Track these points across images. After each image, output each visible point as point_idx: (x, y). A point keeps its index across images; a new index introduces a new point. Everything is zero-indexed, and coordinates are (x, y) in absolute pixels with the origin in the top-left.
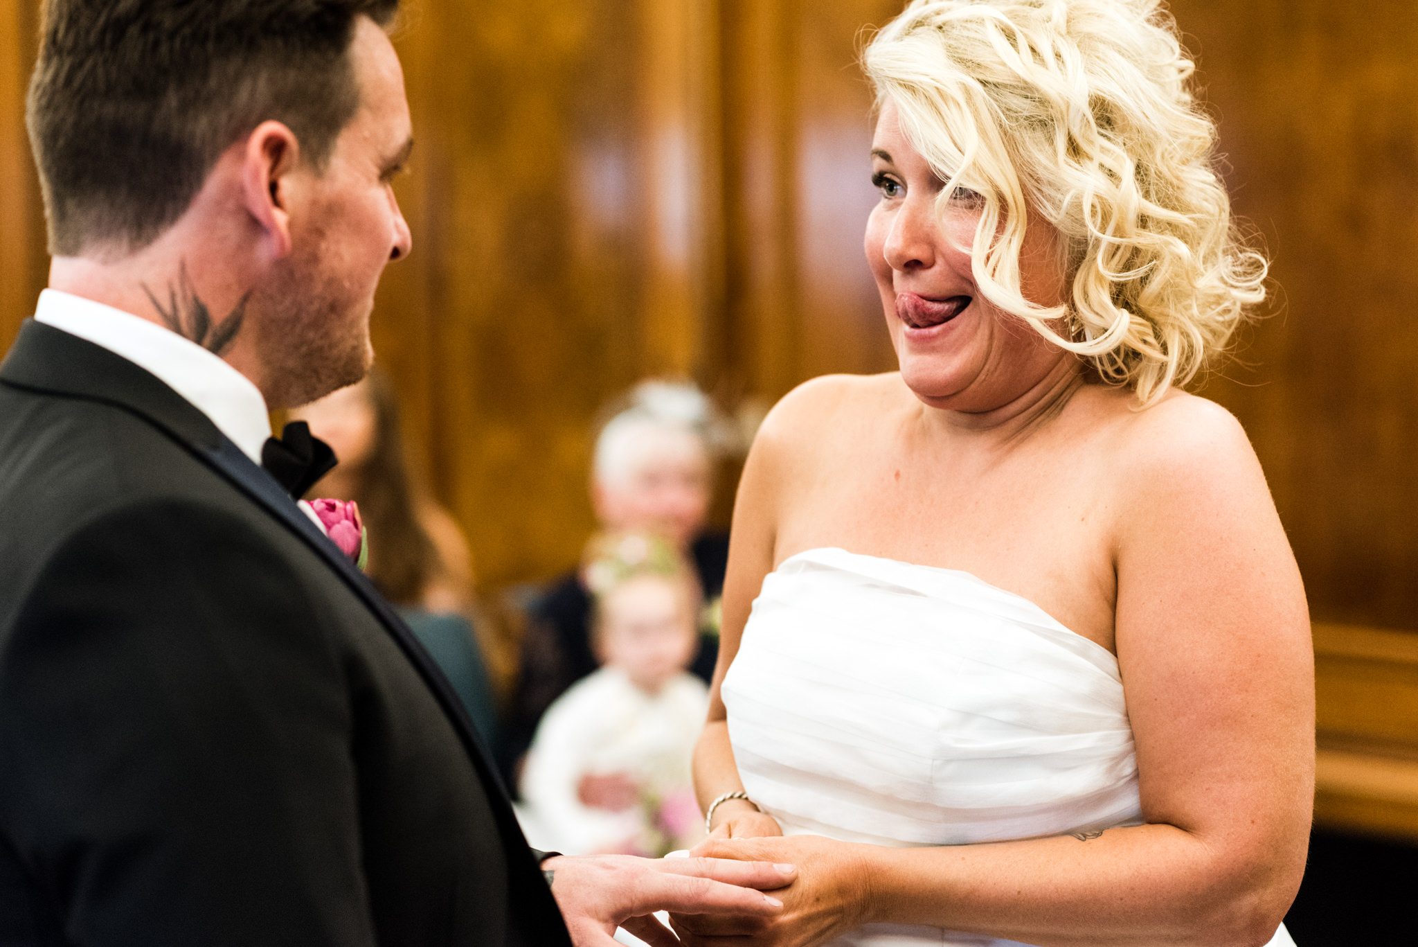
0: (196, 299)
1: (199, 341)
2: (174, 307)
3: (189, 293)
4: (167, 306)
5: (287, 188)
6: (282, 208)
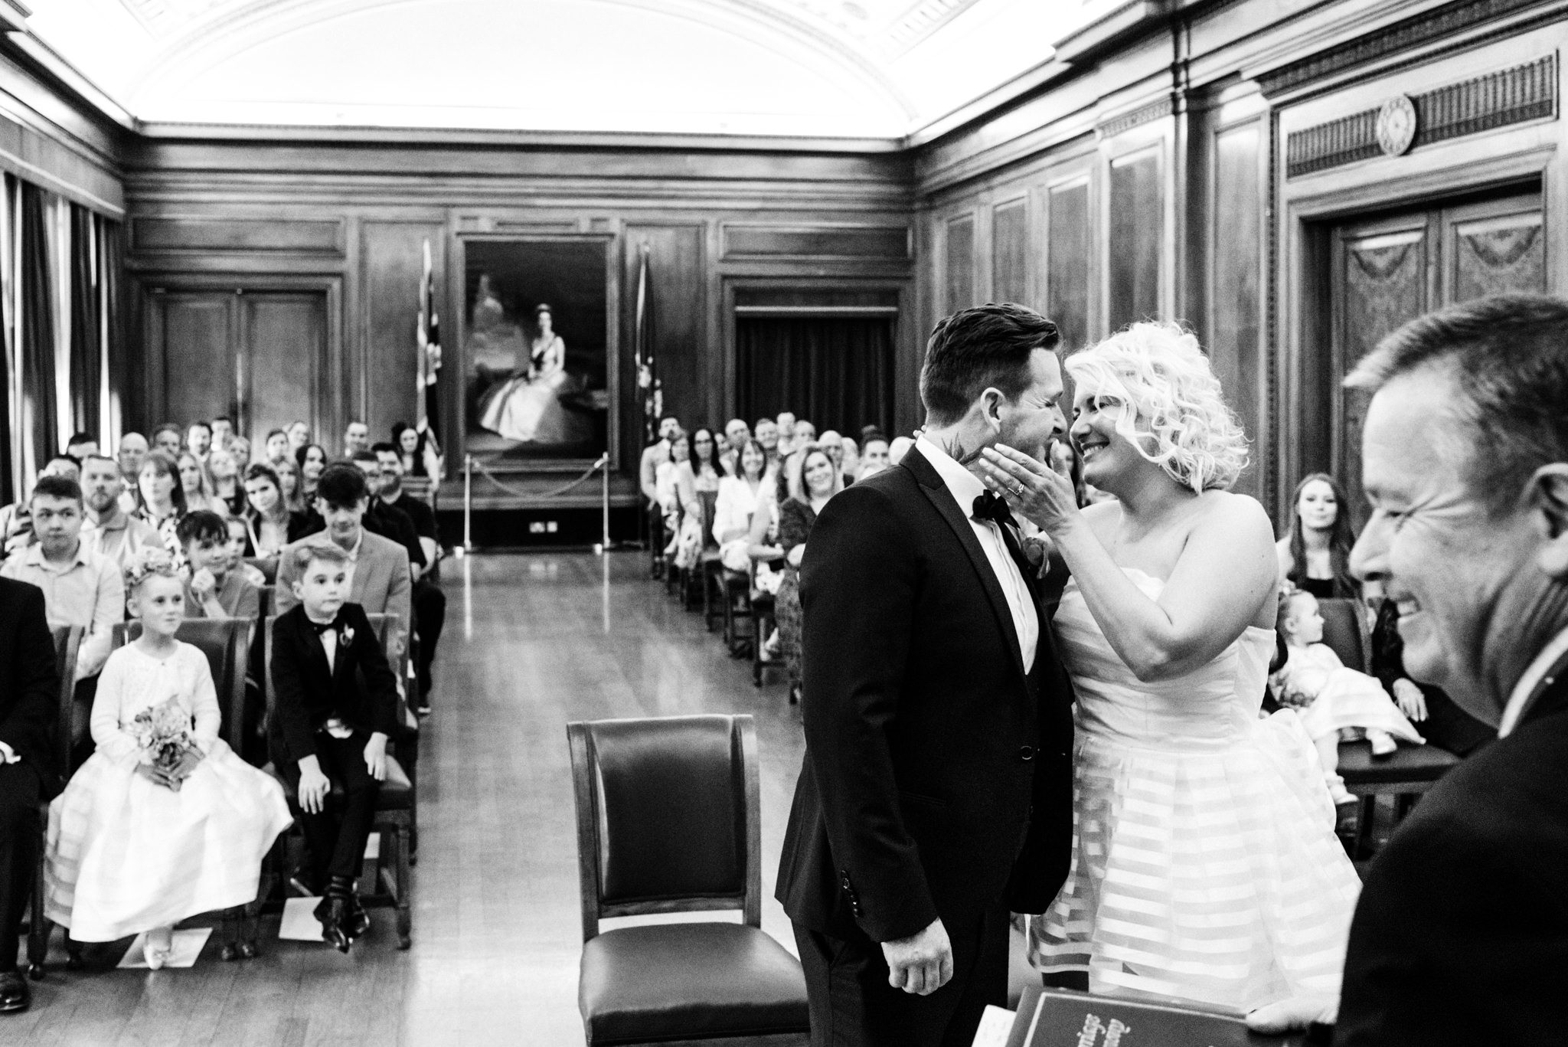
0: (960, 447)
1: (958, 460)
2: (951, 447)
3: (958, 444)
4: (949, 447)
5: (1000, 410)
6: (997, 417)
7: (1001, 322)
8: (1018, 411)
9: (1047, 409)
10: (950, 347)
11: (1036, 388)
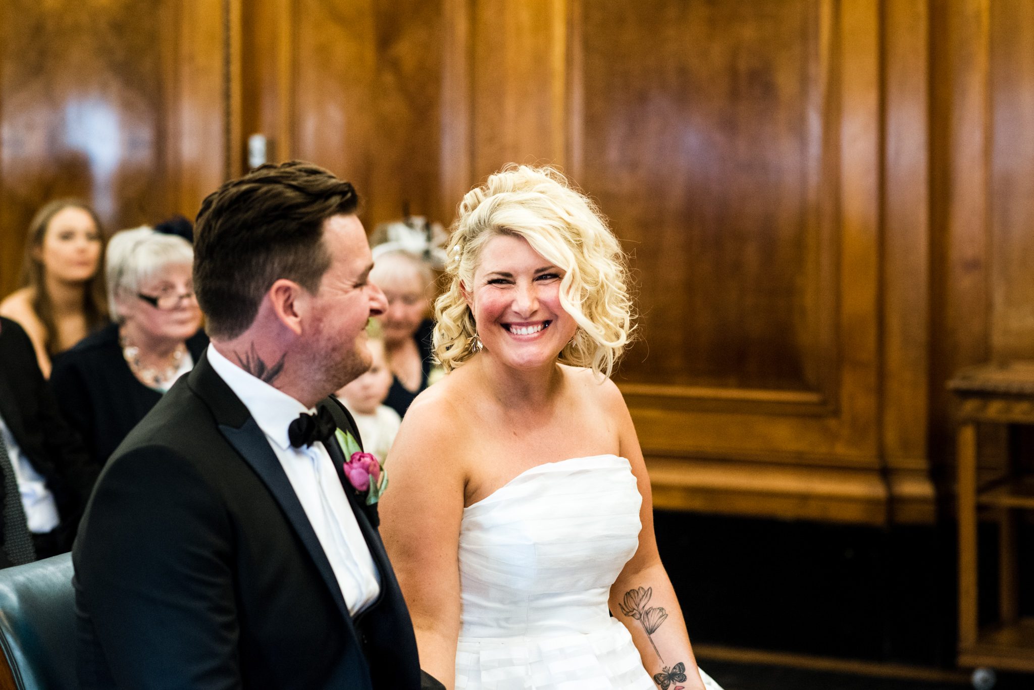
0: (259, 359)
1: (259, 377)
2: (248, 362)
3: (255, 356)
4: (245, 361)
5: (298, 306)
6: (295, 315)
7: (279, 194)
8: (320, 302)
9: (356, 292)
10: (221, 236)
11: (337, 268)
